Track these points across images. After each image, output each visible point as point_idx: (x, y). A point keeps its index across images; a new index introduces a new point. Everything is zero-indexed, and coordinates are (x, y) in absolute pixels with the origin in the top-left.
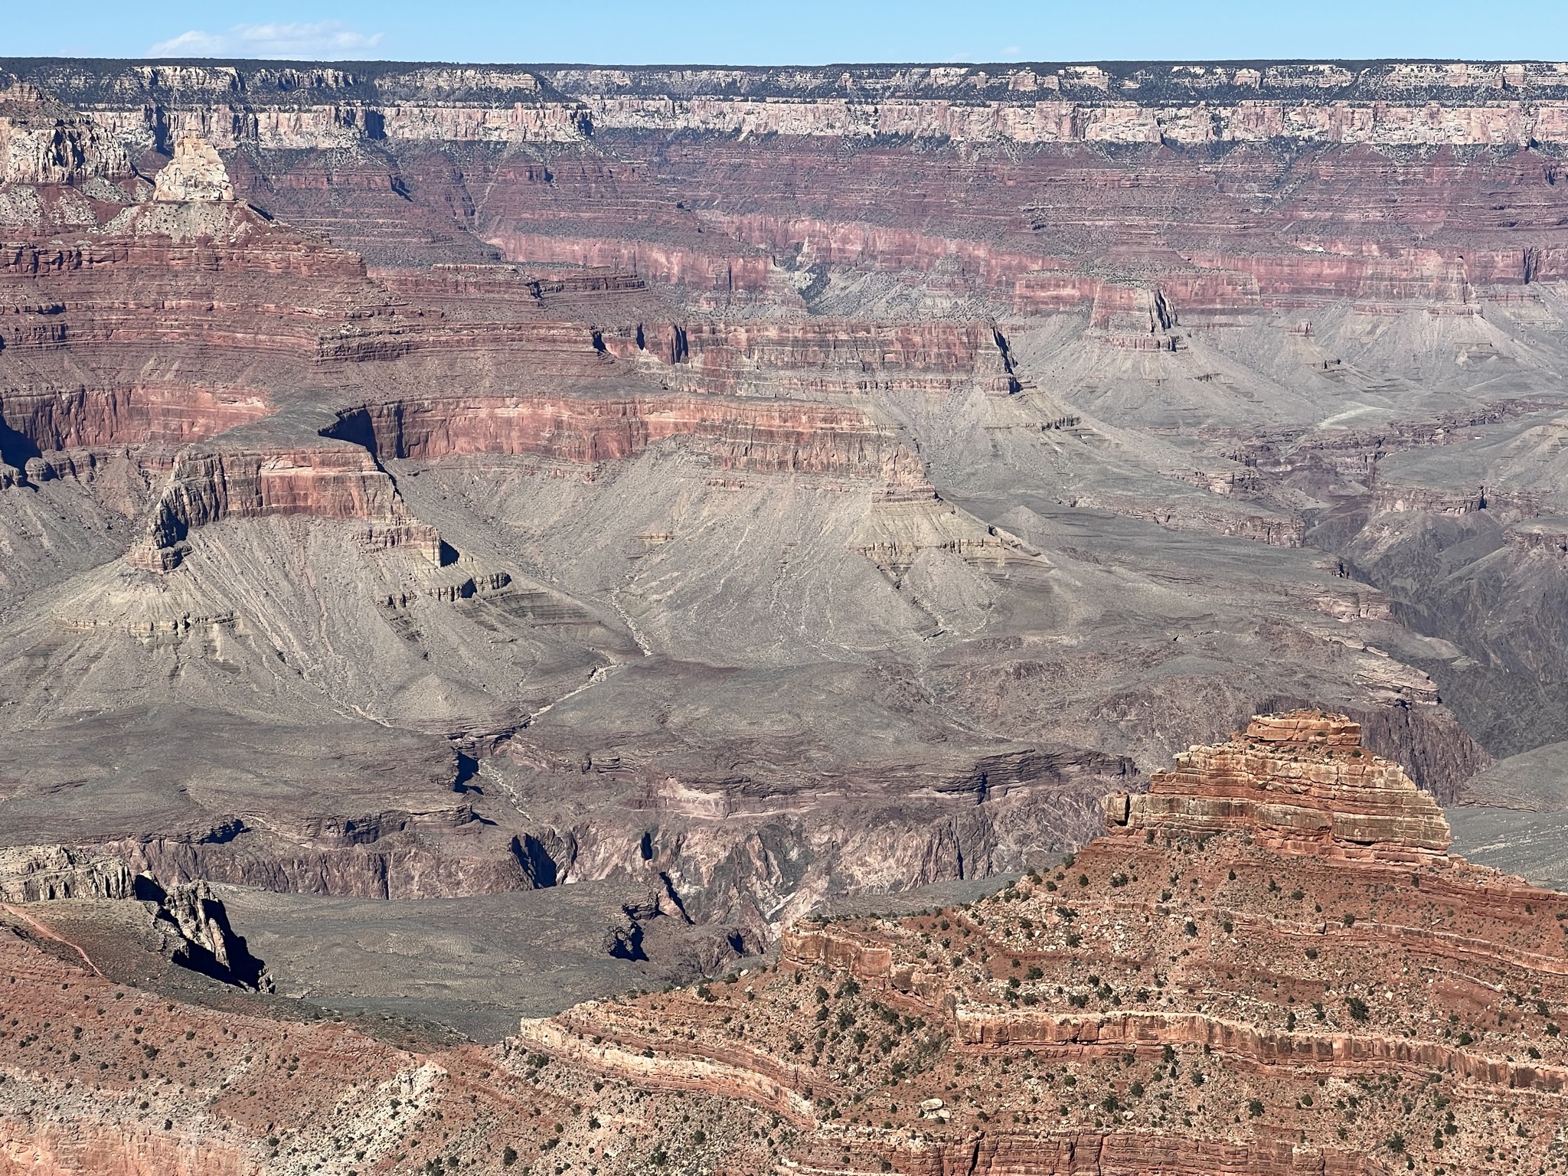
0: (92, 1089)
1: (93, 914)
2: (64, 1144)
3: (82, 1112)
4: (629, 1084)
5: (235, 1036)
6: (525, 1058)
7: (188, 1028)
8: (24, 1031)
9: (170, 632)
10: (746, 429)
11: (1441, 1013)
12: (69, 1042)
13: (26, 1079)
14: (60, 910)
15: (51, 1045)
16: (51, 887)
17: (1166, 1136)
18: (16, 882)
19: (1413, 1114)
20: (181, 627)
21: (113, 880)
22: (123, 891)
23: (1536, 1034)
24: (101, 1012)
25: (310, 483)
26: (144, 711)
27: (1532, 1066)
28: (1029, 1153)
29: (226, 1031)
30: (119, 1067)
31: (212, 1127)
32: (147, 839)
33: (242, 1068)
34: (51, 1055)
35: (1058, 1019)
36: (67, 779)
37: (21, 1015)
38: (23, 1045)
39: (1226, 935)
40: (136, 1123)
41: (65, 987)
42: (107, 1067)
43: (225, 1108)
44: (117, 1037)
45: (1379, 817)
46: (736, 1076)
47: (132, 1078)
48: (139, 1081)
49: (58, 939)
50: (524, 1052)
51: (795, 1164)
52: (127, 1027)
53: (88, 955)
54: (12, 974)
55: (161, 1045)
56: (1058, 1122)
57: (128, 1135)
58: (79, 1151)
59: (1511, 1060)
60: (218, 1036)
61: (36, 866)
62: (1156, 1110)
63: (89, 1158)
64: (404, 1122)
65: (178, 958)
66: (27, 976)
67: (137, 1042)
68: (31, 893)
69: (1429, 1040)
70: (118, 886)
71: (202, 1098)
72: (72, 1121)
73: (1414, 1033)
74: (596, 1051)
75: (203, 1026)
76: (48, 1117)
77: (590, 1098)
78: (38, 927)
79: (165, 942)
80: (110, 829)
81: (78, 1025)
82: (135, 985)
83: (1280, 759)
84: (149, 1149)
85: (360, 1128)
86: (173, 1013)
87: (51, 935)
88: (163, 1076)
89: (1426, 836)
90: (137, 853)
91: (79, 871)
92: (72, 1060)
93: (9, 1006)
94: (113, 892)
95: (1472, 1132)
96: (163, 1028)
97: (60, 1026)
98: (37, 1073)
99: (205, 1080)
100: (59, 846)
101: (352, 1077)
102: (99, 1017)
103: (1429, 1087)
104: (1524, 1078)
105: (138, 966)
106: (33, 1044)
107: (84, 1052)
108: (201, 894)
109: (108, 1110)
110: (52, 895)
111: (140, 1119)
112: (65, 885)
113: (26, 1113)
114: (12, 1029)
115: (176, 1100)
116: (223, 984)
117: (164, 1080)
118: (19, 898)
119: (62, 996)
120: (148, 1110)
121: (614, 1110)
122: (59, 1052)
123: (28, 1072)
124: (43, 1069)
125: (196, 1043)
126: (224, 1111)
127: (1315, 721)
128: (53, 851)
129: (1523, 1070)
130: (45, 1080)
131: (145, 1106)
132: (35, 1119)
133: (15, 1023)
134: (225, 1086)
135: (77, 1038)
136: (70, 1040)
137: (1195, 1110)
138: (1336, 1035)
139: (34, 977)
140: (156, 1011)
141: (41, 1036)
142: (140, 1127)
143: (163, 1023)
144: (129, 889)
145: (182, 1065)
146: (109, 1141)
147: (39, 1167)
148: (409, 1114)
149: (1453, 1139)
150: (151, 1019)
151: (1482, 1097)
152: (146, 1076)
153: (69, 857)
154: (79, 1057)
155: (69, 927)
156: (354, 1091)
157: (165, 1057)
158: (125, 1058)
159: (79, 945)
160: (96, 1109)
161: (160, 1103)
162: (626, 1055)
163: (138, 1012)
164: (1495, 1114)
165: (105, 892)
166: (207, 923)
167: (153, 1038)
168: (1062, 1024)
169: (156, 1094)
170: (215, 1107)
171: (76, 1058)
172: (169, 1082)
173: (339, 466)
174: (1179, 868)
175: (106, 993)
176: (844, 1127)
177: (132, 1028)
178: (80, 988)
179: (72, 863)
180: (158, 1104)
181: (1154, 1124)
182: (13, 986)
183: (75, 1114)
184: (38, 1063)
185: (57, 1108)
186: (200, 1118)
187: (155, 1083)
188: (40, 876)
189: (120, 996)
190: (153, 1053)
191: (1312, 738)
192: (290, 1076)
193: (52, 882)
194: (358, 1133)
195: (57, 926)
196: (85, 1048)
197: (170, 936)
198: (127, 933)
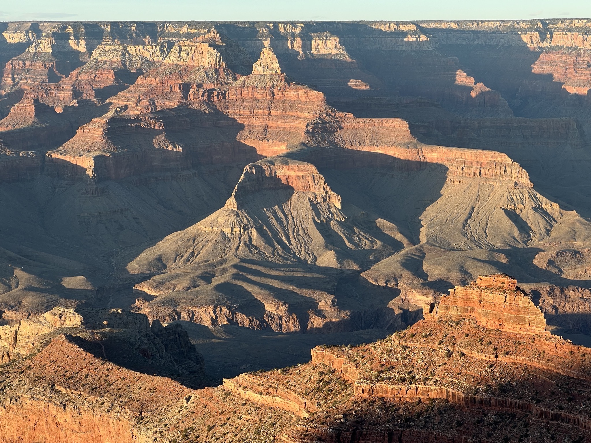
0: (86, 397)
2: (75, 416)
3: (82, 405)
4: (253, 404)
5: (137, 380)
6: (223, 393)
7: (122, 377)
8: (68, 375)
9: (239, 232)
10: (462, 161)
11: (532, 391)
12: (82, 380)
15: (76, 380)
16: (118, 324)
17: (425, 433)
18: (105, 321)
19: (515, 429)
20: (242, 230)
21: (142, 322)
23: (564, 400)
24: (95, 369)
25: (294, 178)
26: (226, 261)
27: (560, 413)
28: (373, 437)
29: (134, 378)
30: (98, 389)
31: (122, 412)
33: (137, 392)
34: (75, 384)
35: (391, 387)
37: (68, 369)
38: (66, 380)
39: (459, 358)
40: (98, 409)
41: (84, 360)
42: (93, 389)
44: (99, 379)
45: (520, 316)
46: (288, 403)
47: (100, 394)
48: (102, 395)
49: (98, 343)
50: (224, 390)
51: (287, 436)
52: (103, 375)
53: (105, 350)
54: (68, 354)
55: (112, 382)
56: (386, 425)
58: (79, 419)
59: (552, 410)
60: (131, 380)
61: (113, 316)
62: (423, 422)
63: (83, 421)
64: (182, 414)
66: (72, 355)
67: (105, 381)
69: (526, 401)
71: (121, 402)
72: (78, 408)
73: (521, 398)
74: (243, 392)
75: (127, 376)
76: (70, 406)
77: (240, 408)
78: (96, 337)
79: (140, 345)
81: (86, 374)
83: (487, 292)
84: (101, 419)
85: (169, 415)
86: (119, 371)
87: (97, 341)
88: (111, 393)
89: (537, 323)
91: (129, 318)
92: (82, 386)
93: (65, 366)
95: (534, 437)
96: (115, 376)
97: (81, 374)
98: (69, 390)
99: (124, 396)
101: (171, 397)
102: (94, 371)
103: (524, 419)
104: (556, 417)
106: (70, 380)
109: (90, 405)
111: (100, 408)
112: (124, 323)
113: (63, 405)
115: (112, 402)
117: (111, 395)
119: (83, 363)
120: (103, 405)
121: (247, 413)
122: (78, 383)
123: (66, 390)
125: (124, 382)
127: (501, 278)
129: (556, 414)
130: (72, 393)
132: (66, 407)
133: (66, 372)
134: (130, 398)
135: (85, 378)
137: (437, 423)
138: (492, 398)
139: (75, 356)
140: (113, 370)
141: (73, 377)
142: (99, 411)
143: (115, 374)
145: (117, 390)
146: (89, 416)
147: (66, 424)
148: (185, 411)
149: (526, 439)
150: (111, 373)
151: (540, 424)
152: (104, 393)
156: (171, 402)
157: (113, 386)
158: (99, 386)
159: (104, 345)
160: (87, 404)
161: (106, 403)
162: (253, 394)
163: (107, 370)
164: (544, 430)
165: (139, 326)
167: (111, 379)
168: (392, 389)
169: (107, 399)
170: (123, 405)
173: (305, 171)
174: (447, 332)
175: (98, 363)
176: (306, 424)
177: (105, 375)
178: (89, 360)
181: (421, 428)
182: (67, 359)
184: (70, 387)
185: (73, 403)
186: (118, 409)
187: (107, 396)
188: (114, 320)
189: (102, 364)
190: (109, 385)
191: (499, 285)
192: (151, 395)
194: (168, 417)
196: (87, 382)
198: (125, 341)
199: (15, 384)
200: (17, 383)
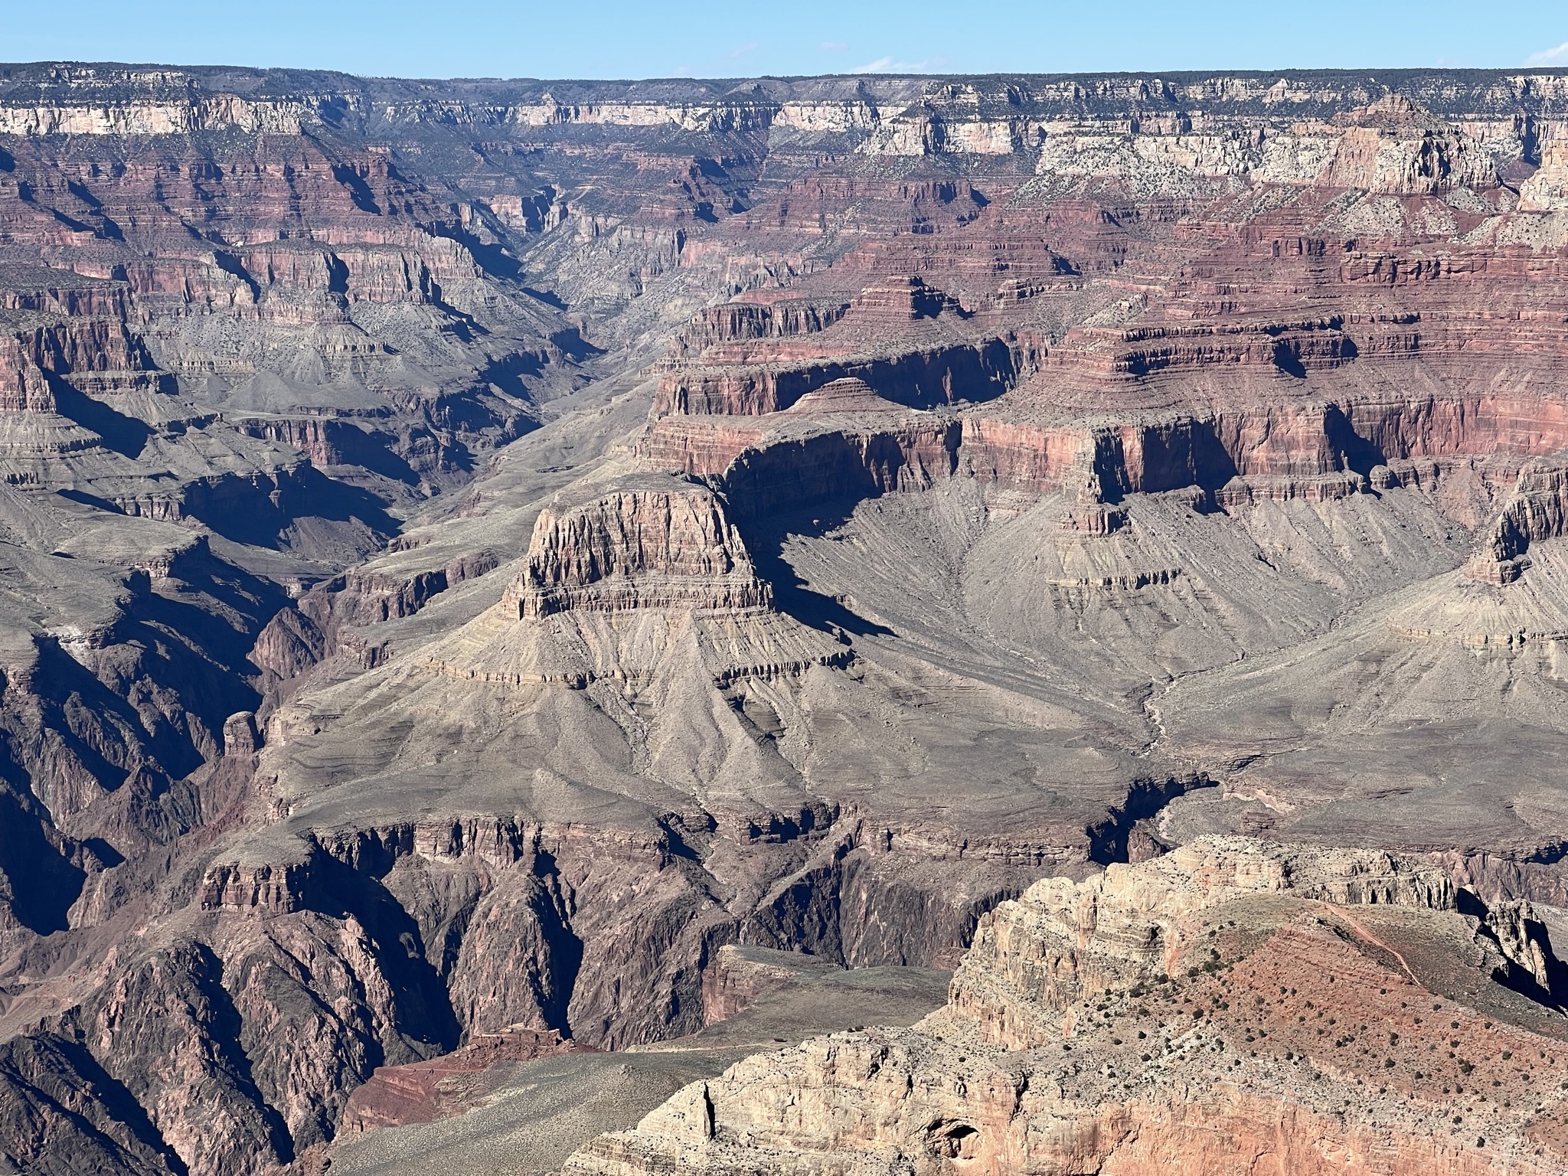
0: (1406, 1097)
1: (1413, 922)
2: (1377, 1148)
3: (1395, 1119)
5: (1553, 1061)
7: (1505, 1048)
8: (1340, 1031)
9: (1505, 646)
12: (1385, 1047)
13: (1340, 1079)
14: (1381, 915)
15: (1367, 1048)
16: (1373, 891)
18: (1340, 883)
20: (1516, 641)
21: (1434, 891)
22: (1444, 903)
24: (1417, 1021)
26: (1474, 723)
29: (1543, 1056)
30: (1434, 1078)
31: (1525, 1150)
32: (1470, 853)
33: (1558, 1095)
34: (1367, 1057)
36: (1393, 786)
37: (1338, 1015)
38: (1339, 1044)
40: (1448, 1136)
41: (1383, 992)
42: (1421, 1076)
43: (1538, 1132)
44: (1433, 1048)
47: (1446, 1091)
48: (1453, 1094)
49: (1378, 944)
52: (1443, 1039)
53: (1407, 963)
54: (1332, 973)
55: (1476, 1061)
57: (1439, 1148)
58: (1390, 1157)
60: (1535, 1059)
61: (1359, 869)
63: (1400, 1165)
65: (1497, 975)
66: (1346, 976)
67: (1452, 1056)
68: (1353, 896)
70: (1439, 897)
71: (1516, 1120)
72: (1385, 1126)
75: (1520, 1047)
76: (1361, 1120)
78: (1359, 929)
79: (1485, 958)
80: (1434, 839)
81: (1395, 1031)
82: (1452, 998)
84: (1460, 1165)
86: (1490, 1031)
87: (1371, 939)
88: (1477, 1093)
90: (1460, 866)
91: (1402, 878)
92: (1387, 1066)
93: (1328, 1004)
94: (1434, 903)
96: (1480, 1045)
97: (1377, 1030)
98: (1351, 1074)
99: (1520, 1102)
100: (1382, 851)
102: (1416, 1027)
105: (1456, 979)
106: (1349, 1044)
107: (1398, 1058)
108: (1524, 913)
109: (1421, 1120)
110: (1374, 900)
111: (1453, 1132)
112: (1387, 890)
113: (1339, 1113)
114: (1330, 1028)
115: (1490, 1119)
116: (1542, 1007)
117: (1479, 1097)
118: (1341, 899)
119: (1380, 1000)
120: (1460, 1125)
122: (1374, 1056)
123: (1343, 1072)
124: (1358, 1071)
125: (1511, 1063)
126: (1537, 1135)
128: (1377, 855)
130: (1360, 1082)
131: (1458, 1120)
132: (1348, 1120)
133: (1333, 1022)
134: (1540, 1111)
135: (1393, 1044)
136: (1386, 1045)
139: (1353, 979)
140: (1473, 1027)
141: (1357, 1038)
142: (1452, 1141)
143: (1480, 1039)
144: (1450, 901)
145: (1497, 1084)
146: (1420, 1151)
147: (1349, 1167)
150: (1467, 1034)
152: (1460, 1091)
153: (1392, 863)
154: (1394, 1064)
155: (1388, 933)
157: (1481, 1073)
158: (1440, 1070)
159: (1398, 952)
160: (1409, 1118)
161: (1473, 1119)
163: (1455, 1025)
165: (1426, 901)
166: (1528, 944)
167: (1469, 1053)
169: (1470, 1110)
170: (1528, 1131)
171: (1391, 1064)
172: (1483, 1099)
175: (1424, 1003)
177: (1448, 1041)
178: (1398, 994)
179: (1395, 870)
180: (1470, 1120)
182: (1332, 985)
183: (1388, 1120)
184: (1354, 1064)
185: (1371, 1111)
186: (1513, 1139)
187: (1469, 1099)
188: (1362, 879)
189: (1437, 1007)
190: (1468, 1068)
193: (1375, 886)
195: (1378, 931)
196: (1401, 1055)
197: (1490, 953)
198: (1446, 945)
199: (1187, 1047)
200: (1195, 1043)
